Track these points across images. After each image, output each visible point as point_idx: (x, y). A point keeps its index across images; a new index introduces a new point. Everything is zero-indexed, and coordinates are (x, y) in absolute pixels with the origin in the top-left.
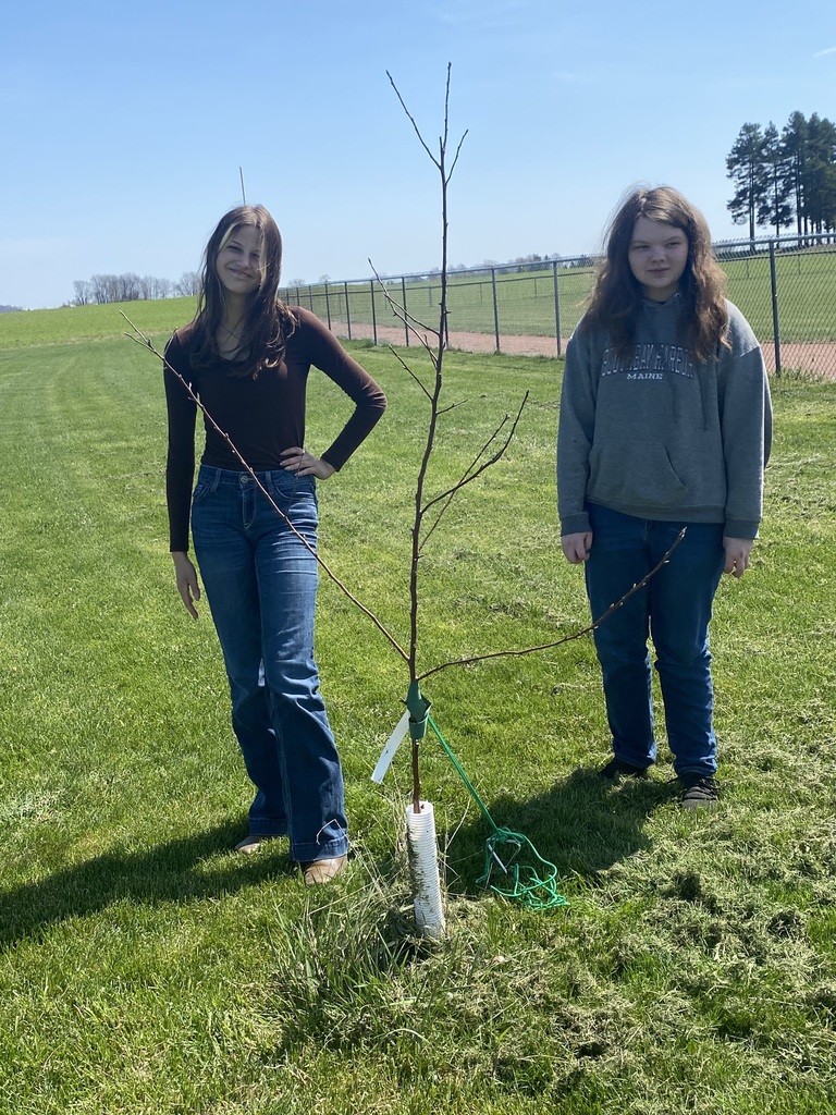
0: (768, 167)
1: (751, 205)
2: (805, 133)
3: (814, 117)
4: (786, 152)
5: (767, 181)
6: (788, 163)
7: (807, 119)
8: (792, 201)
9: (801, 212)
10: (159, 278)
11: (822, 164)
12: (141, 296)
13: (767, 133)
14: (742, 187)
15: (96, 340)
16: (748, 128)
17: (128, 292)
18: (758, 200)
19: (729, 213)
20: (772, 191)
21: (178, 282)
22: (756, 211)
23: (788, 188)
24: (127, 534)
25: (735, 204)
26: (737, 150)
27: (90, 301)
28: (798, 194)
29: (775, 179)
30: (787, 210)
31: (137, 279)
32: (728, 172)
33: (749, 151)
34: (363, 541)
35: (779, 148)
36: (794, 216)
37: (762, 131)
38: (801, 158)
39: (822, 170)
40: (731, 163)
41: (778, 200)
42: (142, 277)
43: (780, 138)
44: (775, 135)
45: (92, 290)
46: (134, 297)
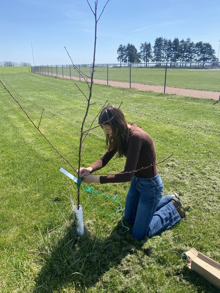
0: (124, 52)
1: (121, 59)
2: (130, 47)
3: (132, 45)
4: (127, 50)
5: (123, 55)
6: (127, 52)
7: (130, 45)
8: (127, 58)
9: (129, 61)
10: (16, 63)
11: (132, 53)
12: (13, 66)
13: (124, 46)
14: (119, 55)
15: (4, 73)
16: (121, 45)
17: (10, 65)
18: (122, 58)
19: (117, 60)
20: (124, 57)
21: (20, 64)
22: (122, 60)
23: (127, 56)
24: (7, 113)
25: (118, 58)
26: (119, 49)
27: (3, 66)
28: (128, 58)
29: (125, 55)
30: (126, 60)
31: (12, 62)
32: (117, 53)
33: (121, 49)
34: (57, 117)
35: (126, 49)
36: (128, 61)
37: (123, 46)
38: (129, 51)
39: (132, 54)
40: (118, 51)
41: (125, 58)
42: (13, 62)
43: (126, 47)
44: (125, 47)
45: (3, 64)
46: (11, 66)
